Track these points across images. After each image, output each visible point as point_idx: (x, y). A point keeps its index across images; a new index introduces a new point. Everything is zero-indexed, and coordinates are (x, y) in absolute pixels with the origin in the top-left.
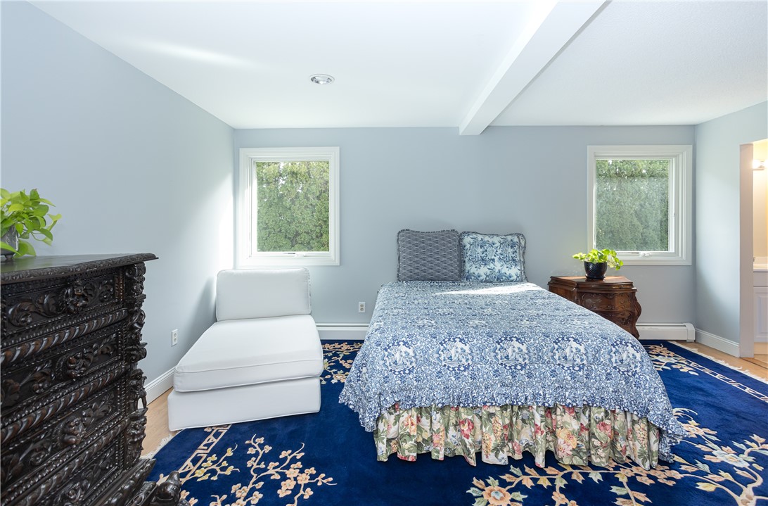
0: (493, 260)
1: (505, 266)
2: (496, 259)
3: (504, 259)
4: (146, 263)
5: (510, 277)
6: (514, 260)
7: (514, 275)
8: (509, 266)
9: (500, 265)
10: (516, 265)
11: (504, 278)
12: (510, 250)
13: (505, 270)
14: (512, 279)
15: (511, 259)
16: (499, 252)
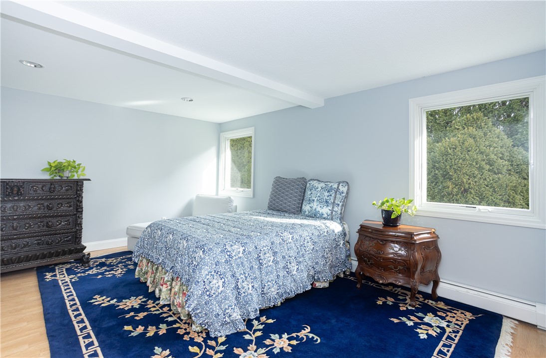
0: (314, 200)
1: (319, 206)
2: (315, 200)
3: (320, 201)
4: (84, 182)
5: (322, 215)
6: (327, 202)
7: (325, 213)
8: (322, 206)
9: (316, 204)
10: (328, 206)
11: (318, 215)
12: (326, 194)
13: (319, 209)
14: (324, 216)
15: (324, 201)
16: (318, 194)
